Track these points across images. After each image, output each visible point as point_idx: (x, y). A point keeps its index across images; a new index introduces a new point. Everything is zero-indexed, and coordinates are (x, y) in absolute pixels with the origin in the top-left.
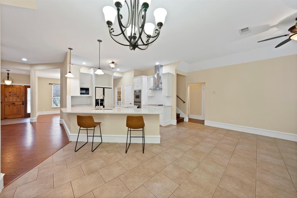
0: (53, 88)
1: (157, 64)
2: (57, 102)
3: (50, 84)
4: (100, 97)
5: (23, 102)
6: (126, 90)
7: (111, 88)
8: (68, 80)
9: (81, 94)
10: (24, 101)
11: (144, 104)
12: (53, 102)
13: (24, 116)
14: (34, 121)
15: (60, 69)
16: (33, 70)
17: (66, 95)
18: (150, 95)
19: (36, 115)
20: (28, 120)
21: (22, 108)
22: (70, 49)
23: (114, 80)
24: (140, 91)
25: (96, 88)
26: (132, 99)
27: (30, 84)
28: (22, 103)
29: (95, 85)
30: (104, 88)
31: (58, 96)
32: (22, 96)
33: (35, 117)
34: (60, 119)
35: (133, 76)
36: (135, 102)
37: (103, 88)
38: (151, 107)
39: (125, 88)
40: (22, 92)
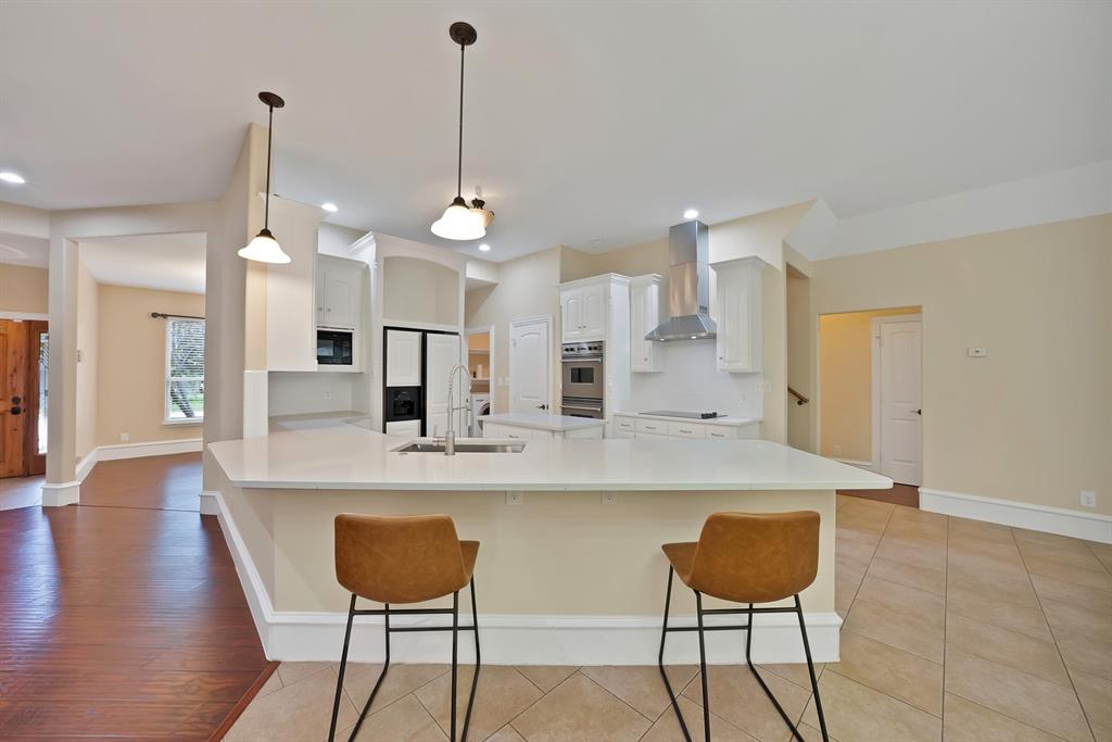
0: (169, 339)
1: (691, 215)
2: (188, 397)
3: (155, 315)
4: (404, 375)
5: (16, 400)
6: (515, 345)
7: (457, 334)
8: (253, 282)
9: (322, 360)
10: (20, 394)
11: (616, 411)
12: (169, 399)
13: (18, 466)
14: (62, 501)
15: (205, 234)
16: (64, 240)
17: (242, 367)
18: (647, 367)
19: (79, 468)
20: (34, 495)
21: (8, 429)
22: (271, 100)
23: (468, 293)
24: (598, 348)
25: (389, 331)
26: (551, 384)
27: (46, 311)
28: (10, 405)
29: (384, 317)
30: (424, 333)
31: (192, 370)
32: (10, 370)
33: (73, 478)
34: (204, 488)
35: (558, 280)
36: (565, 399)
37: (421, 333)
38: (660, 425)
39: (514, 333)
40: (11, 350)
